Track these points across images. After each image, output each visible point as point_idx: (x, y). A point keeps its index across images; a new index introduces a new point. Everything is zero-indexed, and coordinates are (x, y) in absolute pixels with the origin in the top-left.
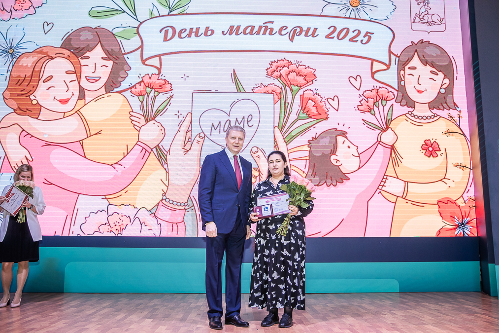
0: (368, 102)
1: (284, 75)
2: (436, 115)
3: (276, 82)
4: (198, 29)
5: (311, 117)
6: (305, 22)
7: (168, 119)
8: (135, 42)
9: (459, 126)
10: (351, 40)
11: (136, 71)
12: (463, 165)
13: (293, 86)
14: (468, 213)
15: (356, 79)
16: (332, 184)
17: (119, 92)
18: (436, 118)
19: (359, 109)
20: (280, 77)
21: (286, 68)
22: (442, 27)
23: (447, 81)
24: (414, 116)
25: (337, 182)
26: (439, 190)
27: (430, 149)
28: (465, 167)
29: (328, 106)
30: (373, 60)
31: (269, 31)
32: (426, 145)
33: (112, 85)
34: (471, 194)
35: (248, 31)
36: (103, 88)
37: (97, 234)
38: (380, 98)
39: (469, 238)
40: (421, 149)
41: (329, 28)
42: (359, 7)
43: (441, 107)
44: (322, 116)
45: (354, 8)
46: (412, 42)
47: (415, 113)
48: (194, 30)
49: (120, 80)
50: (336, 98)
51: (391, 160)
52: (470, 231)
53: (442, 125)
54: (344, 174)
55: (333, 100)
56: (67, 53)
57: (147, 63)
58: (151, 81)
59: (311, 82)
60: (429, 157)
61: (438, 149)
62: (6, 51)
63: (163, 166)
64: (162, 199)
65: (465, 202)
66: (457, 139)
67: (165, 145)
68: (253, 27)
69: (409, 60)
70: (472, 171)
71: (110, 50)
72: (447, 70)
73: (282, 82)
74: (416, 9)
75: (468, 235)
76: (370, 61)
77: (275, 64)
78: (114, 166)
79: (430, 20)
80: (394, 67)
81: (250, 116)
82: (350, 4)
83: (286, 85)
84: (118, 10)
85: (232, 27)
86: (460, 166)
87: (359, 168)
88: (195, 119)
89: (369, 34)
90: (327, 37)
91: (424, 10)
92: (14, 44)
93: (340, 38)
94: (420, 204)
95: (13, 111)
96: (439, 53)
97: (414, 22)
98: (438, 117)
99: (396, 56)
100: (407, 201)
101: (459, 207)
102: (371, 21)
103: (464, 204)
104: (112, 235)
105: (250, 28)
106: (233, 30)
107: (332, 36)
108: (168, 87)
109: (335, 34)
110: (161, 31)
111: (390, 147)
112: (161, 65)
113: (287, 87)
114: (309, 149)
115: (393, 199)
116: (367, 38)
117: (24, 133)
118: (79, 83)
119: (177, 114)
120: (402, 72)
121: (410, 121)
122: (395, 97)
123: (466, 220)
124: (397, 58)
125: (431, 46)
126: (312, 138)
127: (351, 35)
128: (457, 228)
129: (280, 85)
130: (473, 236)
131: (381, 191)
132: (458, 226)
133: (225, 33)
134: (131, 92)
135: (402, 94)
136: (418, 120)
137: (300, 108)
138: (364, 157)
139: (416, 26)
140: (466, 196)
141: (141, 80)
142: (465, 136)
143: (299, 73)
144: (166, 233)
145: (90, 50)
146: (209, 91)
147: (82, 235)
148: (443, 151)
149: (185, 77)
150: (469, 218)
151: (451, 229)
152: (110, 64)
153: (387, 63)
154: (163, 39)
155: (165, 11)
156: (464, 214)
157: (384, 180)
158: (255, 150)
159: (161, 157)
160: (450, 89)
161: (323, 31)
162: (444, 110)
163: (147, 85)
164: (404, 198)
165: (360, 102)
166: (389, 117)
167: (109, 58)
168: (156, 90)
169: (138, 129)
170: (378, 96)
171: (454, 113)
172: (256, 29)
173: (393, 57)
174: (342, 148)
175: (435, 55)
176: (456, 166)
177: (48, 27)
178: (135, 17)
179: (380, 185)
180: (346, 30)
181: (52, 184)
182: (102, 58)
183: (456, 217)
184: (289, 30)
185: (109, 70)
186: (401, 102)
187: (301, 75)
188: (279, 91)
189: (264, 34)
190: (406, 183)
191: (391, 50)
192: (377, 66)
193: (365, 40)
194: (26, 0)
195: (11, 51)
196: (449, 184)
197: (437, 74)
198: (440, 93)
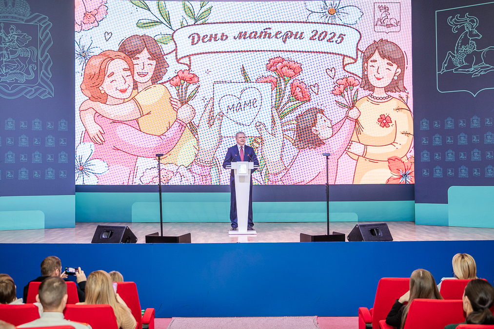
0: (339, 88)
1: (278, 68)
2: (390, 96)
3: (273, 74)
4: (216, 35)
5: (298, 100)
6: (295, 28)
7: (197, 103)
8: (171, 46)
9: (406, 104)
10: (328, 41)
11: (173, 68)
12: (408, 132)
13: (285, 77)
14: (409, 167)
15: (331, 71)
16: (312, 147)
17: (162, 83)
18: (389, 99)
19: (333, 93)
20: (276, 70)
21: (280, 64)
22: (397, 29)
23: (399, 70)
24: (374, 97)
25: (316, 146)
26: (390, 151)
27: (384, 121)
28: (409, 134)
29: (311, 91)
30: (344, 56)
31: (267, 35)
32: (381, 118)
33: (156, 78)
34: (413, 153)
35: (253, 34)
36: (150, 81)
37: (151, 184)
38: (349, 85)
39: (410, 184)
40: (377, 121)
41: (312, 32)
42: (335, 14)
43: (394, 90)
44: (306, 98)
45: (331, 16)
46: (374, 41)
47: (374, 95)
48: (214, 36)
49: (162, 74)
50: (316, 85)
51: (355, 131)
52: (411, 180)
53: (394, 103)
54: (321, 140)
55: (315, 87)
56: (123, 55)
57: (180, 62)
58: (184, 75)
59: (299, 74)
60: (383, 127)
61: (390, 121)
62: (80, 55)
63: (195, 136)
64: (195, 160)
65: (408, 159)
66: (405, 113)
67: (196, 121)
68: (256, 33)
69: (372, 55)
72: (400, 62)
73: (277, 74)
74: (379, 14)
75: (409, 182)
76: (341, 58)
77: (272, 61)
78: (161, 136)
79: (389, 23)
80: (360, 61)
81: (255, 100)
82: (329, 12)
83: (280, 76)
84: (157, 22)
85: (240, 33)
86: (406, 133)
87: (332, 136)
88: (216, 103)
89: (342, 36)
90: (311, 39)
91: (385, 16)
92: (86, 49)
93: (320, 39)
94: (375, 161)
95: (88, 98)
97: (376, 25)
98: (391, 98)
100: (366, 159)
102: (344, 25)
103: (407, 161)
104: (162, 184)
106: (242, 35)
107: (314, 38)
108: (196, 79)
109: (317, 37)
110: (189, 38)
111: (355, 120)
112: (190, 63)
113: (281, 78)
114: (296, 123)
115: (356, 157)
116: (341, 38)
117: (97, 114)
118: (133, 77)
119: (203, 99)
120: (366, 64)
121: (370, 101)
123: (408, 172)
124: (363, 54)
125: (388, 44)
126: (299, 115)
127: (329, 37)
128: (401, 178)
129: (276, 77)
130: (412, 183)
131: (348, 152)
132: (402, 176)
133: (236, 37)
134: (170, 83)
135: (365, 81)
136: (376, 100)
137: (290, 93)
138: (336, 128)
139: (378, 28)
140: (409, 155)
141: (175, 75)
143: (290, 67)
144: (198, 182)
145: (139, 53)
146: (225, 82)
147: (141, 184)
148: (393, 122)
149: (208, 72)
150: (410, 171)
151: (397, 179)
152: (154, 62)
153: (355, 58)
154: (191, 44)
155: (193, 22)
156: (406, 168)
157: (350, 144)
158: (258, 124)
160: (401, 77)
161: (308, 35)
162: (396, 92)
163: (181, 78)
164: (364, 157)
165: (334, 88)
166: (355, 99)
167: (153, 58)
168: (188, 82)
169: (176, 110)
170: (347, 83)
171: (403, 94)
172: (258, 35)
173: (359, 53)
174: (320, 122)
175: (391, 51)
176: (403, 133)
177: (108, 35)
178: (170, 27)
179: (347, 148)
180: (325, 33)
181: (119, 150)
182: (148, 58)
183: (401, 170)
184: (283, 34)
185: (154, 67)
186: (364, 87)
187: (291, 69)
188: (275, 81)
189: (264, 38)
190: (366, 146)
191: (359, 47)
192: (347, 60)
193: (339, 40)
194: (91, 16)
195: (84, 55)
196: (396, 147)
197: (392, 65)
198: (394, 80)
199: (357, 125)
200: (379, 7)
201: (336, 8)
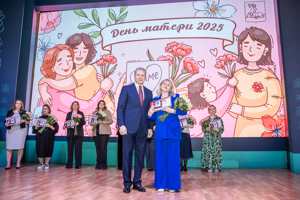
0: (221, 63)
1: (174, 50)
2: (261, 68)
3: (170, 54)
4: (130, 30)
5: (189, 72)
6: (186, 22)
7: (114, 76)
8: (99, 39)
9: (275, 74)
10: (211, 29)
11: (100, 53)
12: (277, 96)
13: (179, 56)
14: (280, 123)
15: (214, 51)
16: (201, 108)
17: (91, 64)
18: (261, 70)
19: (216, 67)
20: (172, 52)
21: (175, 47)
23: (267, 49)
24: (248, 69)
25: (204, 107)
26: (263, 111)
27: (258, 87)
28: (278, 97)
29: (199, 66)
30: (224, 40)
31: (166, 28)
32: (255, 85)
33: (88, 61)
34: (282, 112)
35: (155, 29)
38: (228, 60)
39: (281, 138)
40: (252, 88)
41: (199, 24)
42: (216, 11)
43: (264, 64)
44: (195, 71)
45: (213, 12)
46: (246, 28)
47: (248, 67)
48: (128, 31)
49: (92, 58)
50: (203, 61)
51: (234, 95)
52: (281, 134)
53: (264, 74)
54: (208, 102)
55: (202, 62)
56: (68, 47)
57: (104, 49)
58: (106, 58)
59: (189, 54)
60: (257, 92)
61: (262, 87)
62: (42, 48)
63: (112, 101)
65: (278, 117)
66: (273, 81)
67: (113, 90)
68: (158, 27)
69: (245, 38)
70: (282, 99)
71: (87, 44)
72: (267, 42)
73: (173, 54)
74: (248, 10)
75: (280, 136)
76: (222, 40)
77: (169, 45)
78: (89, 101)
79: (257, 15)
80: (236, 43)
81: (157, 73)
82: (211, 10)
83: (175, 56)
84: (91, 24)
85: (147, 27)
86: (276, 96)
87: (216, 99)
88: (128, 76)
89: (221, 26)
90: (198, 29)
91: (253, 10)
92: (46, 45)
93: (205, 29)
94: (252, 119)
95: (44, 76)
96: (262, 34)
97: (247, 17)
98: (262, 69)
99: (237, 36)
100: (244, 117)
101: (275, 120)
102: (222, 18)
103: (278, 119)
104: (88, 136)
105: (156, 27)
106: (148, 29)
107: (200, 28)
108: (115, 60)
109: (202, 27)
110: (111, 33)
111: (234, 87)
112: (111, 49)
113: (176, 57)
114: (188, 89)
115: (236, 116)
116: (220, 28)
117: (49, 87)
118: (73, 61)
119: (119, 73)
120: (241, 45)
121: (245, 72)
122: (237, 59)
123: (279, 127)
124: (238, 38)
125: (257, 30)
126: (190, 83)
127: (211, 27)
128: (273, 132)
129: (173, 56)
130: (283, 136)
131: (229, 112)
132: (274, 131)
133: (143, 31)
134: (97, 64)
135: (240, 58)
136: (250, 72)
137: (183, 68)
138: (219, 93)
140: (279, 114)
141: (102, 57)
142: (278, 80)
143: (182, 49)
144: (114, 135)
145: (78, 44)
146: (135, 61)
148: (265, 88)
149: (123, 55)
150: (280, 126)
151: (270, 133)
152: (87, 50)
153: (232, 41)
154: (112, 37)
155: (114, 22)
156: (277, 124)
157: (230, 106)
158: (159, 91)
159: (111, 96)
160: (269, 53)
162: (265, 65)
163: (104, 60)
164: (242, 116)
165: (217, 63)
166: (233, 71)
167: (87, 48)
168: (109, 62)
169: (100, 82)
170: (227, 59)
171: (271, 67)
172: (160, 28)
173: (235, 37)
174: (206, 89)
175: (260, 35)
176: (273, 97)
177: (60, 35)
179: (228, 108)
180: (208, 24)
181: (61, 111)
182: (84, 48)
183: (273, 126)
184: (177, 27)
186: (240, 62)
187: (184, 50)
188: (172, 59)
189: (164, 29)
190: (243, 107)
191: (234, 33)
192: (226, 43)
193: (219, 29)
194: (51, 24)
195: (44, 48)
196: (268, 108)
197: (261, 46)
198: (263, 56)
199: (236, 91)
200: (248, 5)
201: (216, 7)
